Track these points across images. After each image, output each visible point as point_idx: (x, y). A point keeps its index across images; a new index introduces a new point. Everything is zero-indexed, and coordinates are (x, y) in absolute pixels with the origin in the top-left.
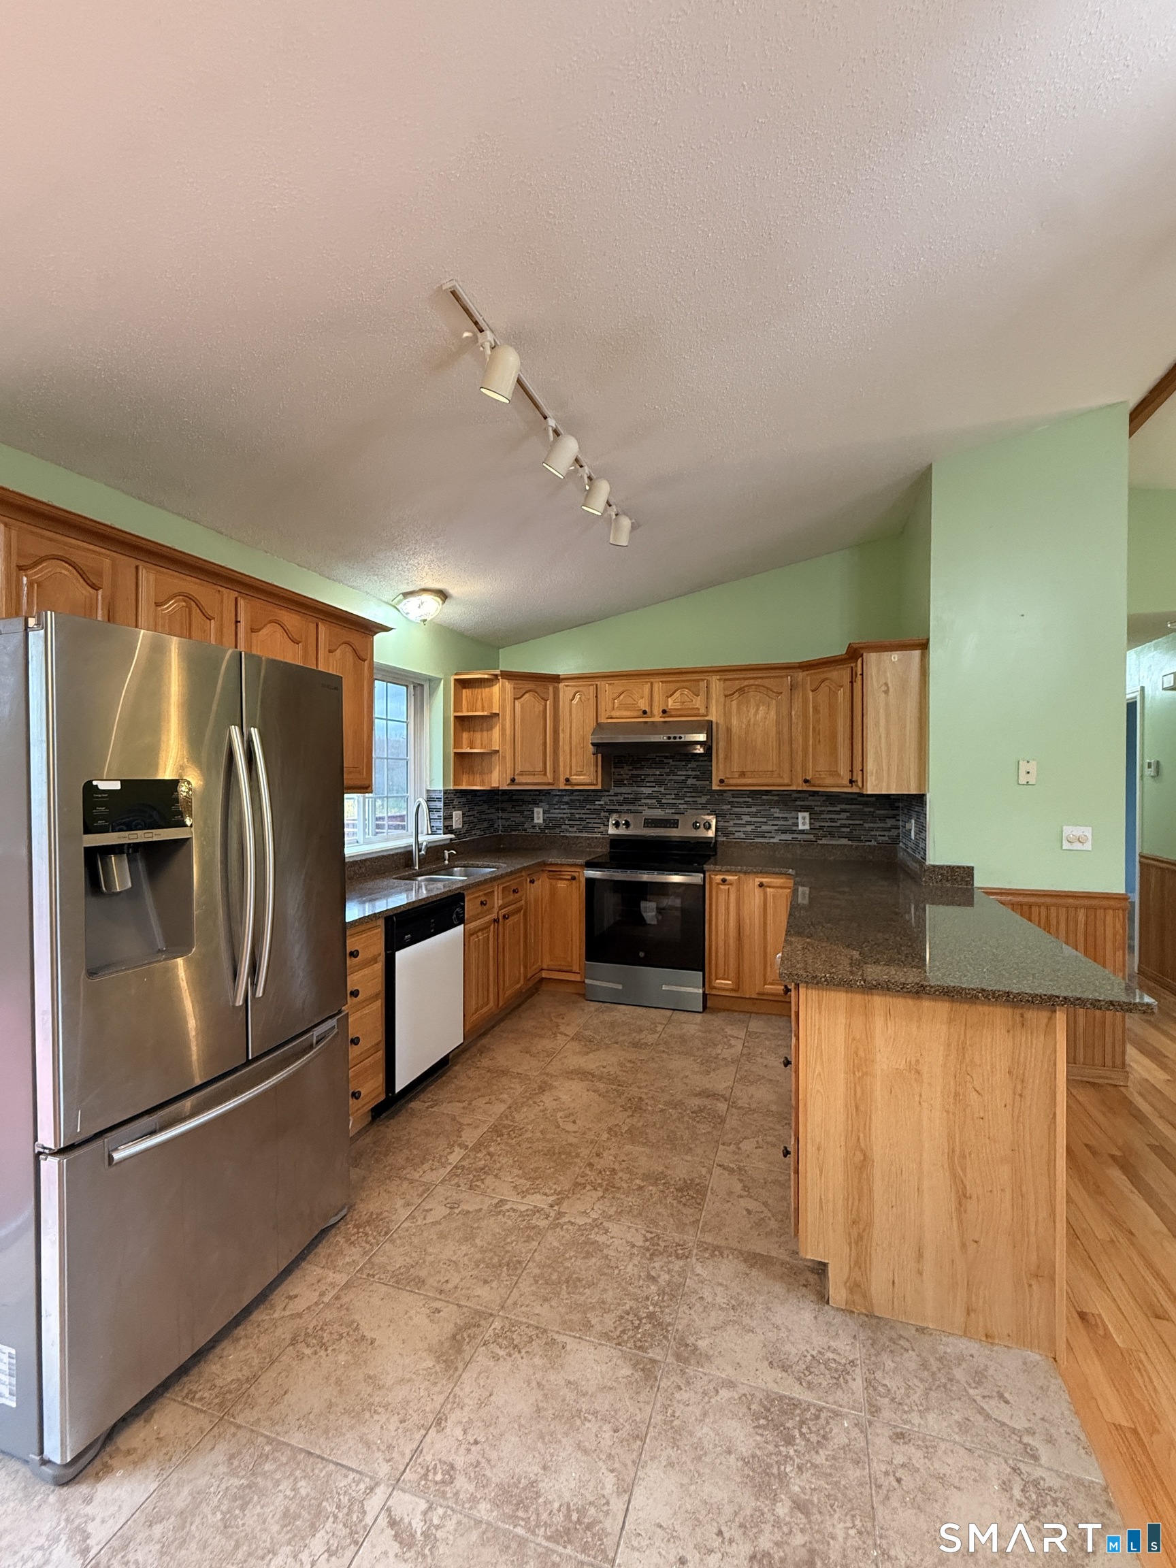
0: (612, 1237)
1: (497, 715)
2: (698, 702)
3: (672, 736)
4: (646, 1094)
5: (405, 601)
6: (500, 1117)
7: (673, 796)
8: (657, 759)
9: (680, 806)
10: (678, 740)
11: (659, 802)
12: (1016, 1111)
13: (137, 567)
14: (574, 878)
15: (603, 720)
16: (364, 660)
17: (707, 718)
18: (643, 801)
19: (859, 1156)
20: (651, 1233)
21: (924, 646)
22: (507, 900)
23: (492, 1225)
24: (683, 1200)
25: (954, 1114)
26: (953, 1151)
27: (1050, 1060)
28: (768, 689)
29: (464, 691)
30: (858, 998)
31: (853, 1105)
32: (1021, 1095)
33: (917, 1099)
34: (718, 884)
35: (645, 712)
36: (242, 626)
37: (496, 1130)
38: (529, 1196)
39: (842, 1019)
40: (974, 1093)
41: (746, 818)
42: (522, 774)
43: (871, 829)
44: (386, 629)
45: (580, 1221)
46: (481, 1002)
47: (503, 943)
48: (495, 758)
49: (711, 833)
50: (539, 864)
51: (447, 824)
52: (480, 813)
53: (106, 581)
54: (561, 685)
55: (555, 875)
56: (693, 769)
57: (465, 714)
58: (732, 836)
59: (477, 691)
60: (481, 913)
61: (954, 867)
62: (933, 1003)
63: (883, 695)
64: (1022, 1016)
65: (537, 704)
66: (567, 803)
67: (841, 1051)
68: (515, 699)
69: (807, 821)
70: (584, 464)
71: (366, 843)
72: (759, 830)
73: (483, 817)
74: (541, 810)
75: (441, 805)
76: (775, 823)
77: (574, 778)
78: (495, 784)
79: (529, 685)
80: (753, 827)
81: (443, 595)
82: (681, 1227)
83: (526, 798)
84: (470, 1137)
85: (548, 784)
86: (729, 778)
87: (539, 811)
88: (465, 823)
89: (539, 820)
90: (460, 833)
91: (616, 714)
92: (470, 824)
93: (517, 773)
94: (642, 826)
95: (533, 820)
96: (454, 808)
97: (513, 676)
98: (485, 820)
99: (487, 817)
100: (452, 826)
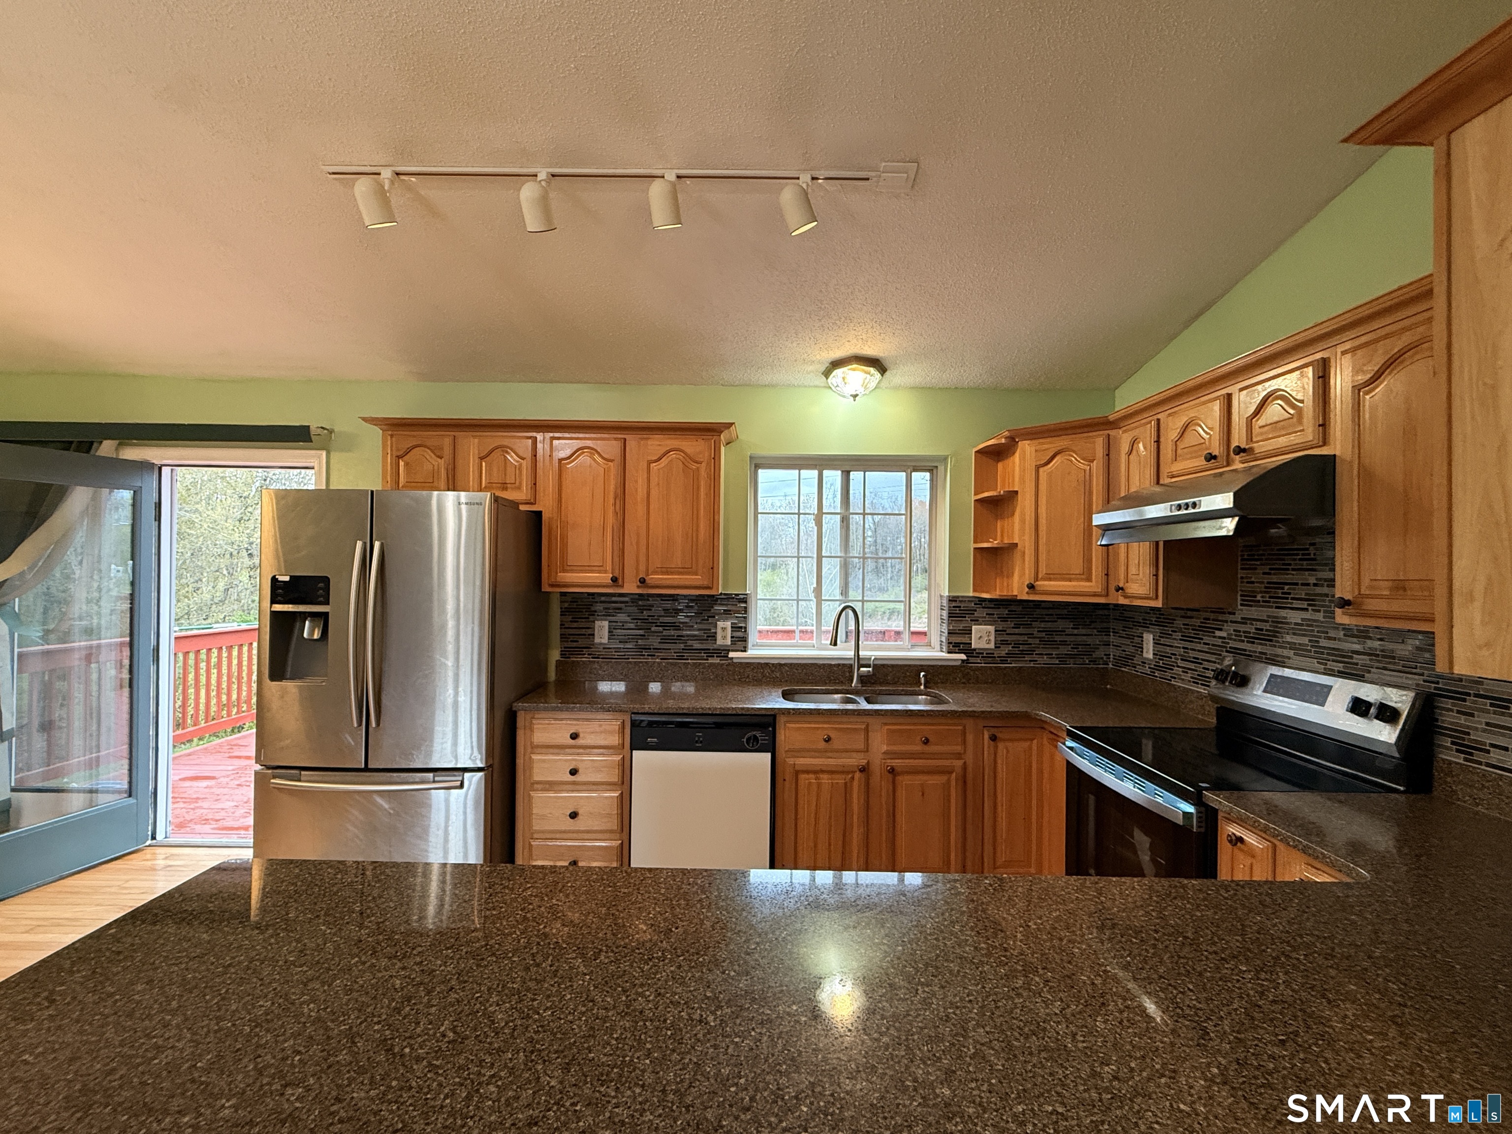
1: (1016, 492)
2: (1305, 417)
3: (1183, 503)
10: (1191, 510)
15: (1164, 481)
16: (701, 462)
17: (1322, 450)
22: (895, 749)
35: (1211, 457)
48: (1015, 554)
51: (958, 640)
54: (1121, 431)
59: (1006, 462)
60: (822, 751)
65: (1075, 467)
66: (1179, 630)
68: (1038, 468)
73: (1059, 638)
74: (1151, 638)
75: (947, 614)
77: (1129, 587)
78: (1015, 593)
79: (1064, 442)
85: (1095, 595)
86: (1368, 596)
87: (1149, 639)
88: (1005, 643)
89: (1149, 653)
90: (988, 655)
91: (1177, 467)
92: (1017, 645)
93: (1040, 576)
94: (1262, 688)
95: (1142, 652)
96: (976, 621)
97: (1035, 434)
98: (1064, 643)
99: (1068, 639)
100: (971, 644)
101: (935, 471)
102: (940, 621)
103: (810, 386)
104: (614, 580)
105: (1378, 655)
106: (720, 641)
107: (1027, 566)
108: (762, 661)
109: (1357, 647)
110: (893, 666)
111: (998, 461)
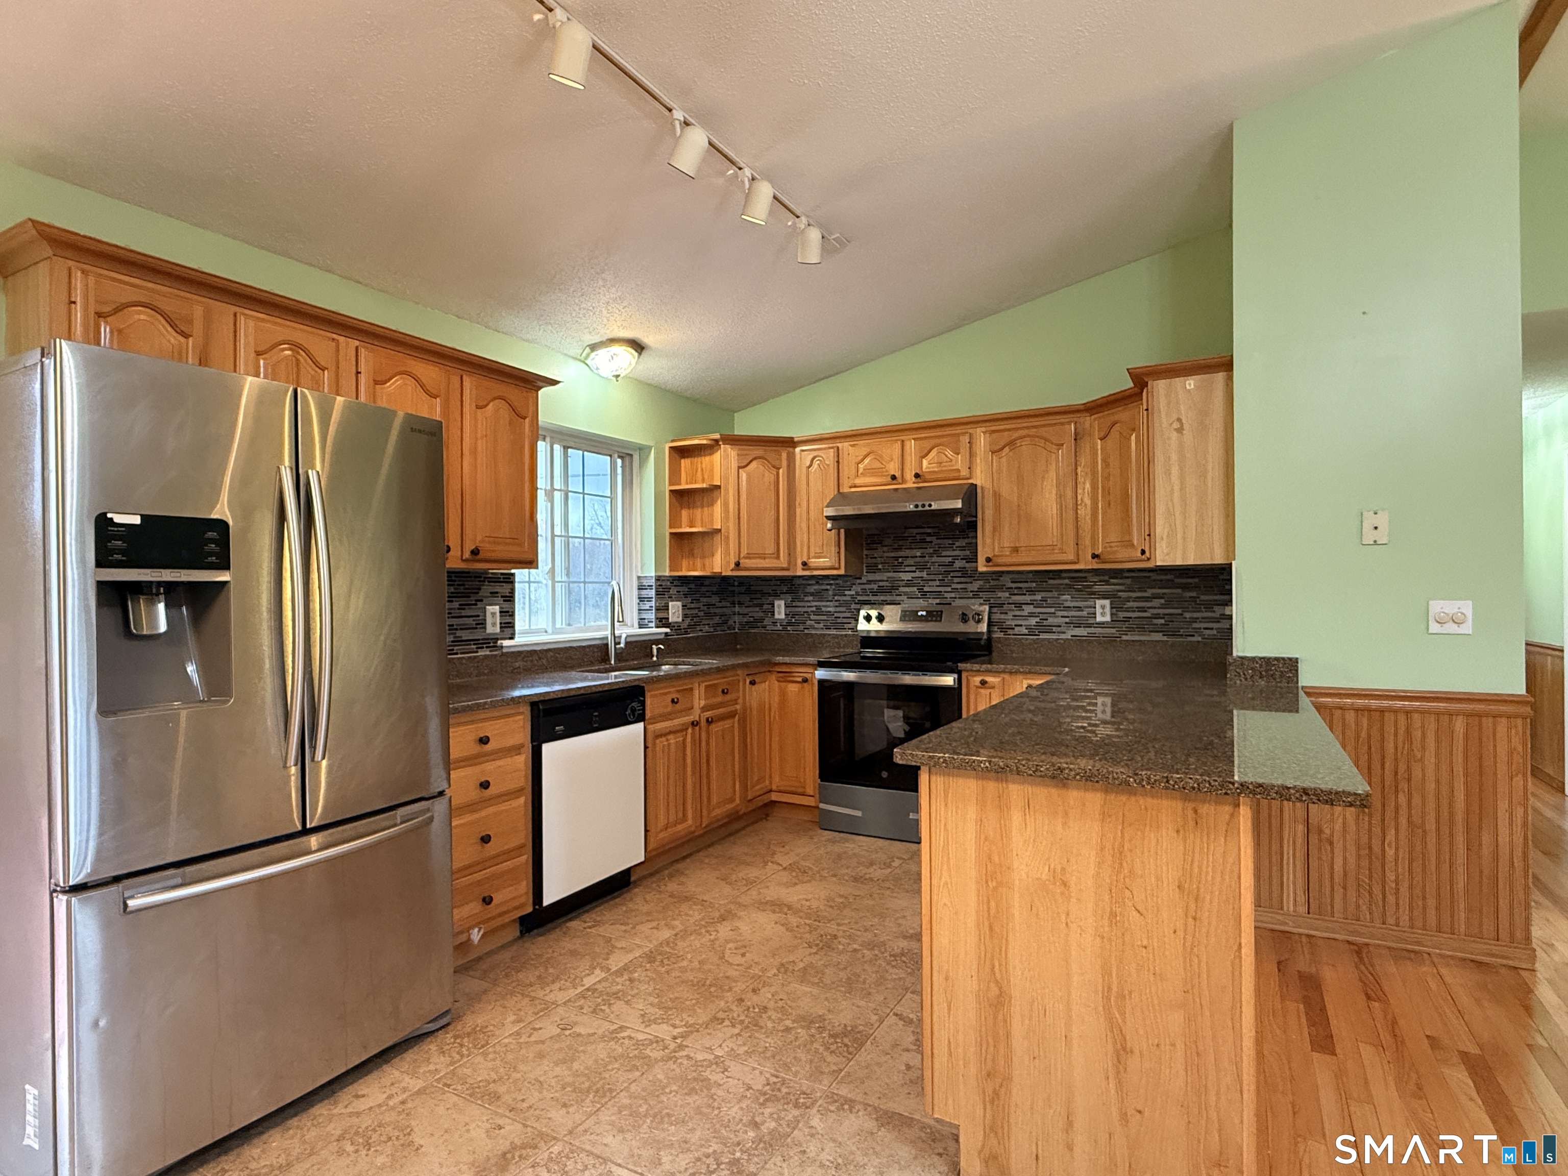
0: (728, 1077)
1: (719, 487)
2: (960, 463)
3: (920, 504)
4: (844, 931)
5: (593, 355)
6: (661, 943)
7: (938, 583)
8: (918, 537)
9: (946, 595)
10: (927, 508)
11: (920, 590)
12: (1189, 938)
13: (235, 315)
14: (805, 680)
15: (845, 489)
16: (525, 418)
17: (970, 481)
18: (902, 589)
19: (994, 990)
20: (777, 1077)
21: (1227, 365)
22: (709, 702)
23: (601, 1051)
24: (833, 1047)
25: (1110, 940)
26: (1110, 989)
27: (1232, 872)
28: (1046, 440)
29: (683, 461)
30: (991, 786)
31: (986, 924)
32: (1195, 919)
33: (1063, 917)
34: (978, 687)
35: (894, 477)
36: (363, 379)
37: (650, 957)
38: (653, 1026)
39: (972, 813)
40: (1135, 913)
41: (1028, 609)
42: (749, 556)
43: (1195, 620)
44: (554, 382)
45: (700, 1057)
46: (672, 818)
47: (708, 752)
48: (717, 538)
49: (983, 627)
50: (762, 663)
51: (661, 615)
52: (709, 605)
53: (198, 329)
54: (798, 450)
55: (786, 677)
56: (962, 548)
57: (684, 486)
58: (1010, 632)
59: (697, 460)
60: (670, 714)
61: (1269, 659)
62: (1081, 794)
63: (1174, 435)
64: (1196, 811)
65: (767, 473)
66: (812, 594)
67: (972, 853)
68: (739, 468)
69: (1108, 610)
70: (742, 165)
71: (553, 633)
72: (1045, 623)
73: (712, 610)
74: (782, 603)
75: (652, 593)
76: (1065, 613)
77: (814, 562)
78: (717, 569)
79: (758, 451)
80: (1038, 620)
81: (638, 346)
82: (816, 1074)
83: (766, 589)
84: (617, 961)
85: (782, 569)
86: (997, 556)
87: (780, 604)
88: (687, 616)
89: (780, 615)
90: (679, 628)
91: (860, 481)
92: (693, 617)
93: (743, 555)
96: (671, 598)
97: (734, 441)
98: (715, 614)
99: (717, 611)
100: (668, 618)
102: (638, 601)
106: (489, 629)
108: (530, 649)
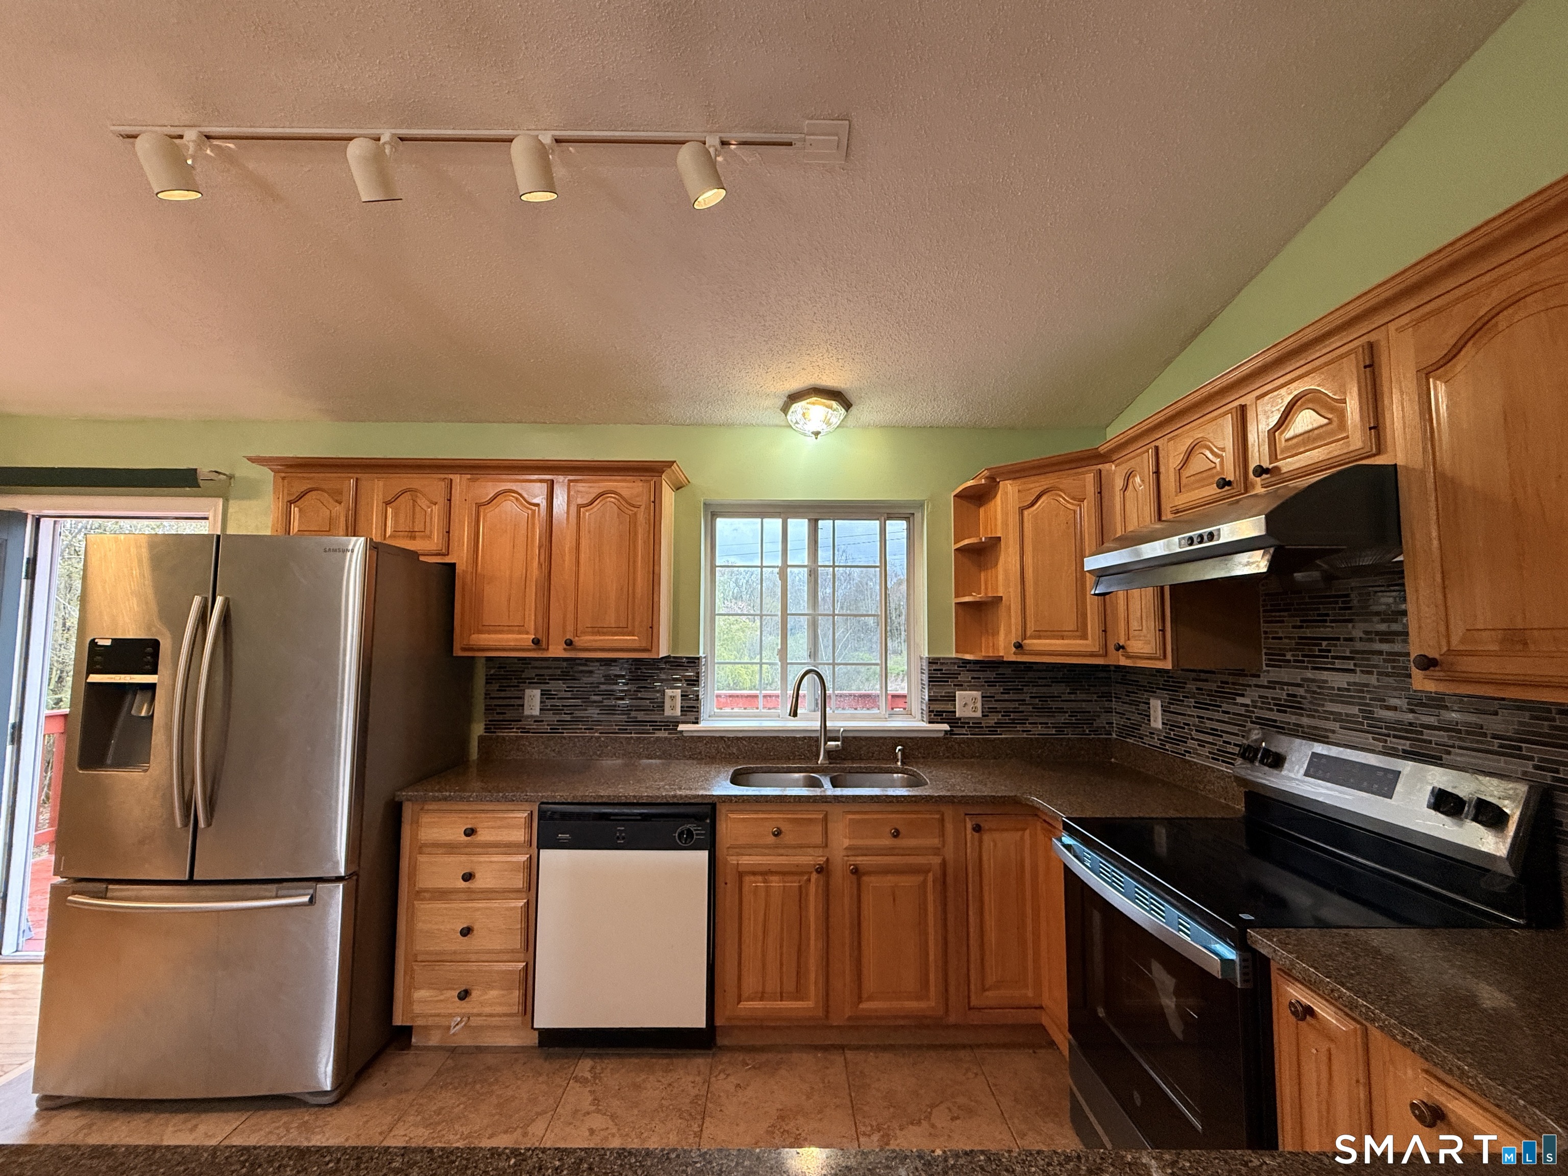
1: (1000, 538)
3: (1197, 534)
10: (1204, 543)
15: (1167, 518)
16: (639, 507)
17: (1375, 460)
18: (1330, 706)
29: (980, 510)
34: (1296, 1015)
35: (1224, 483)
48: (1000, 609)
51: (941, 707)
52: (1043, 698)
54: (1109, 466)
57: (967, 542)
59: (988, 506)
60: (767, 847)
65: (1064, 507)
68: (1022, 510)
73: (1055, 705)
74: (1159, 705)
77: (1131, 645)
79: (1050, 479)
81: (837, 396)
83: (1141, 679)
85: (1092, 655)
86: (1460, 653)
87: (1156, 705)
88: (993, 710)
89: (1157, 722)
90: (974, 725)
91: (1182, 500)
92: (1007, 713)
93: (1028, 634)
94: (1302, 771)
95: (1149, 720)
96: (960, 686)
97: (1018, 472)
98: (1061, 711)
99: (1065, 705)
100: (955, 712)
101: (911, 519)
102: (920, 687)
103: (770, 426)
104: (536, 642)
105: (1459, 732)
106: (668, 712)
107: (1013, 620)
108: (717, 735)
109: (1432, 720)
110: (866, 738)
111: (980, 506)
